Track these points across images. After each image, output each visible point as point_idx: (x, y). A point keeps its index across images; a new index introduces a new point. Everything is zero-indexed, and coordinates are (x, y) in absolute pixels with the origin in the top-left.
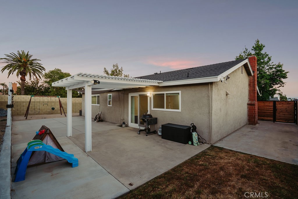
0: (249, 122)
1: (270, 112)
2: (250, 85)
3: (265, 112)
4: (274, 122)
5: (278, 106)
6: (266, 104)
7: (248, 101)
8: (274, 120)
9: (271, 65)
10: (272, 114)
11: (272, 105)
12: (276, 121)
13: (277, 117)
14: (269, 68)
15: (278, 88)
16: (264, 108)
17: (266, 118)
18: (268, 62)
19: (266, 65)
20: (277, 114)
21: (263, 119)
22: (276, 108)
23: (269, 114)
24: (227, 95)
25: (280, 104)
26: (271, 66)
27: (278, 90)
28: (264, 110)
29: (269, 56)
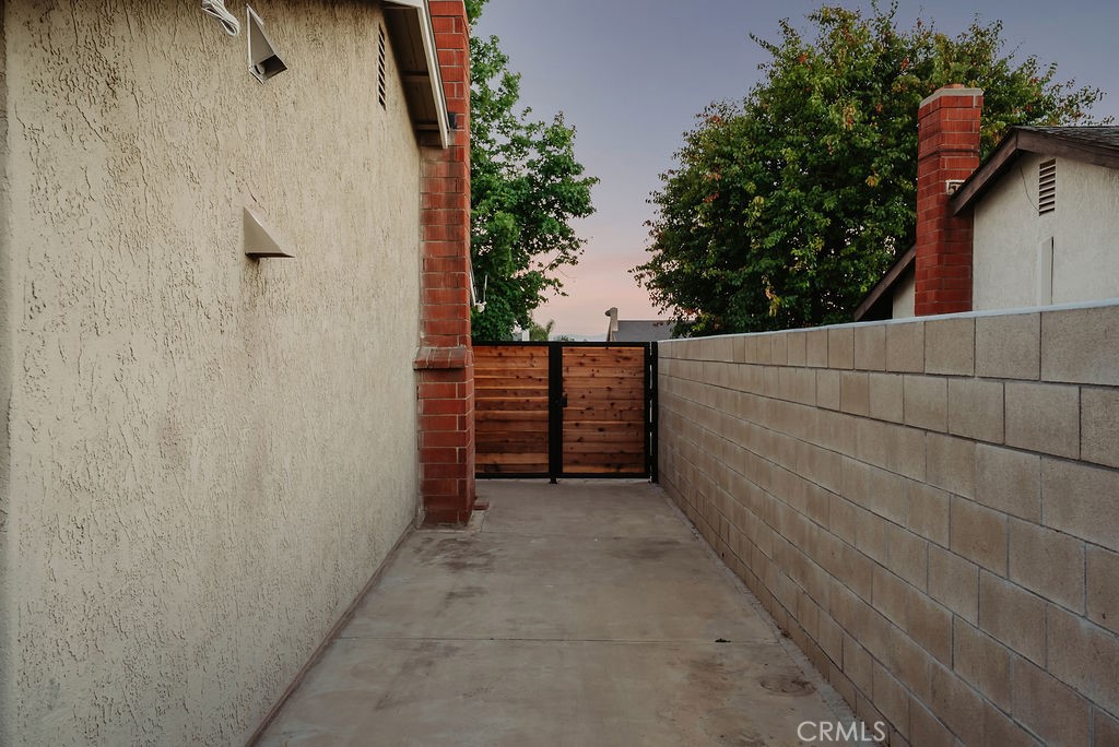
0: (427, 501)
1: (532, 420)
2: (428, 218)
3: (505, 421)
4: (553, 482)
5: (576, 377)
6: (511, 366)
7: (422, 343)
8: (555, 472)
9: (519, 128)
10: (545, 428)
11: (542, 372)
12: (566, 470)
13: (566, 446)
14: (513, 141)
15: (552, 266)
16: (504, 392)
17: (510, 459)
18: (506, 103)
19: (497, 122)
20: (570, 432)
21: (496, 466)
22: (562, 391)
23: (528, 428)
24: (254, 258)
25: (581, 364)
26: (522, 134)
27: (549, 282)
28: (500, 406)
29: (511, 68)
